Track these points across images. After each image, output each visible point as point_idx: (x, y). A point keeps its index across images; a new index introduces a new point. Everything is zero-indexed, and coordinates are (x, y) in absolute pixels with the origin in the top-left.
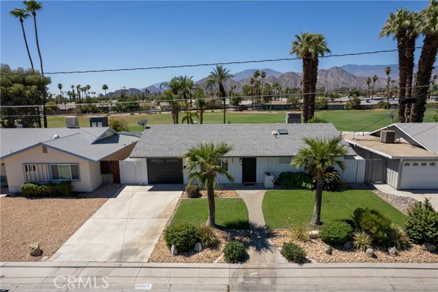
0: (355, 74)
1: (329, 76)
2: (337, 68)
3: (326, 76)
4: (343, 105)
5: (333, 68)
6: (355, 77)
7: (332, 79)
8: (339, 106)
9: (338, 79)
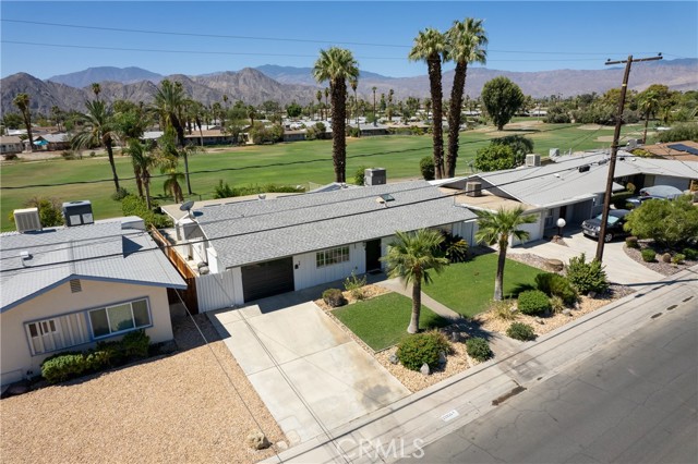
0: (278, 80)
1: (241, 82)
2: (251, 70)
3: (237, 82)
4: (303, 134)
5: (245, 69)
6: (279, 84)
7: (246, 88)
8: (299, 135)
9: (255, 87)
